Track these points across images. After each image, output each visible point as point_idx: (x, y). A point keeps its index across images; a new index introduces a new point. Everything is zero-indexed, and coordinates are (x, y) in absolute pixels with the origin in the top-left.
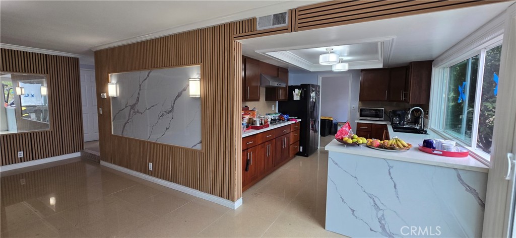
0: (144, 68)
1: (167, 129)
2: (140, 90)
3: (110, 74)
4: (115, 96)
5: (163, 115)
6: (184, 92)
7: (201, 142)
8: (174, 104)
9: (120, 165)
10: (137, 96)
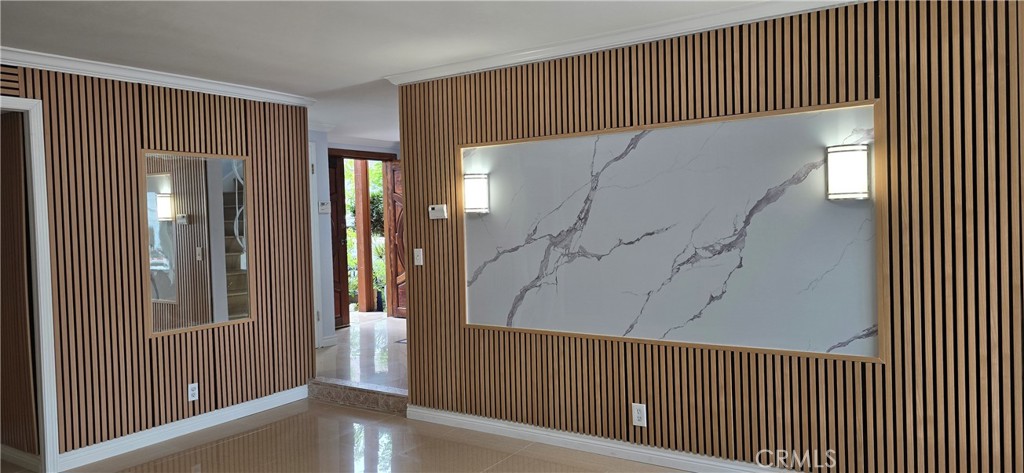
0: (617, 124)
1: (712, 298)
2: (594, 189)
3: (462, 150)
4: (484, 211)
5: (694, 258)
6: (792, 189)
7: (873, 332)
8: (747, 222)
9: (498, 414)
10: (581, 205)
